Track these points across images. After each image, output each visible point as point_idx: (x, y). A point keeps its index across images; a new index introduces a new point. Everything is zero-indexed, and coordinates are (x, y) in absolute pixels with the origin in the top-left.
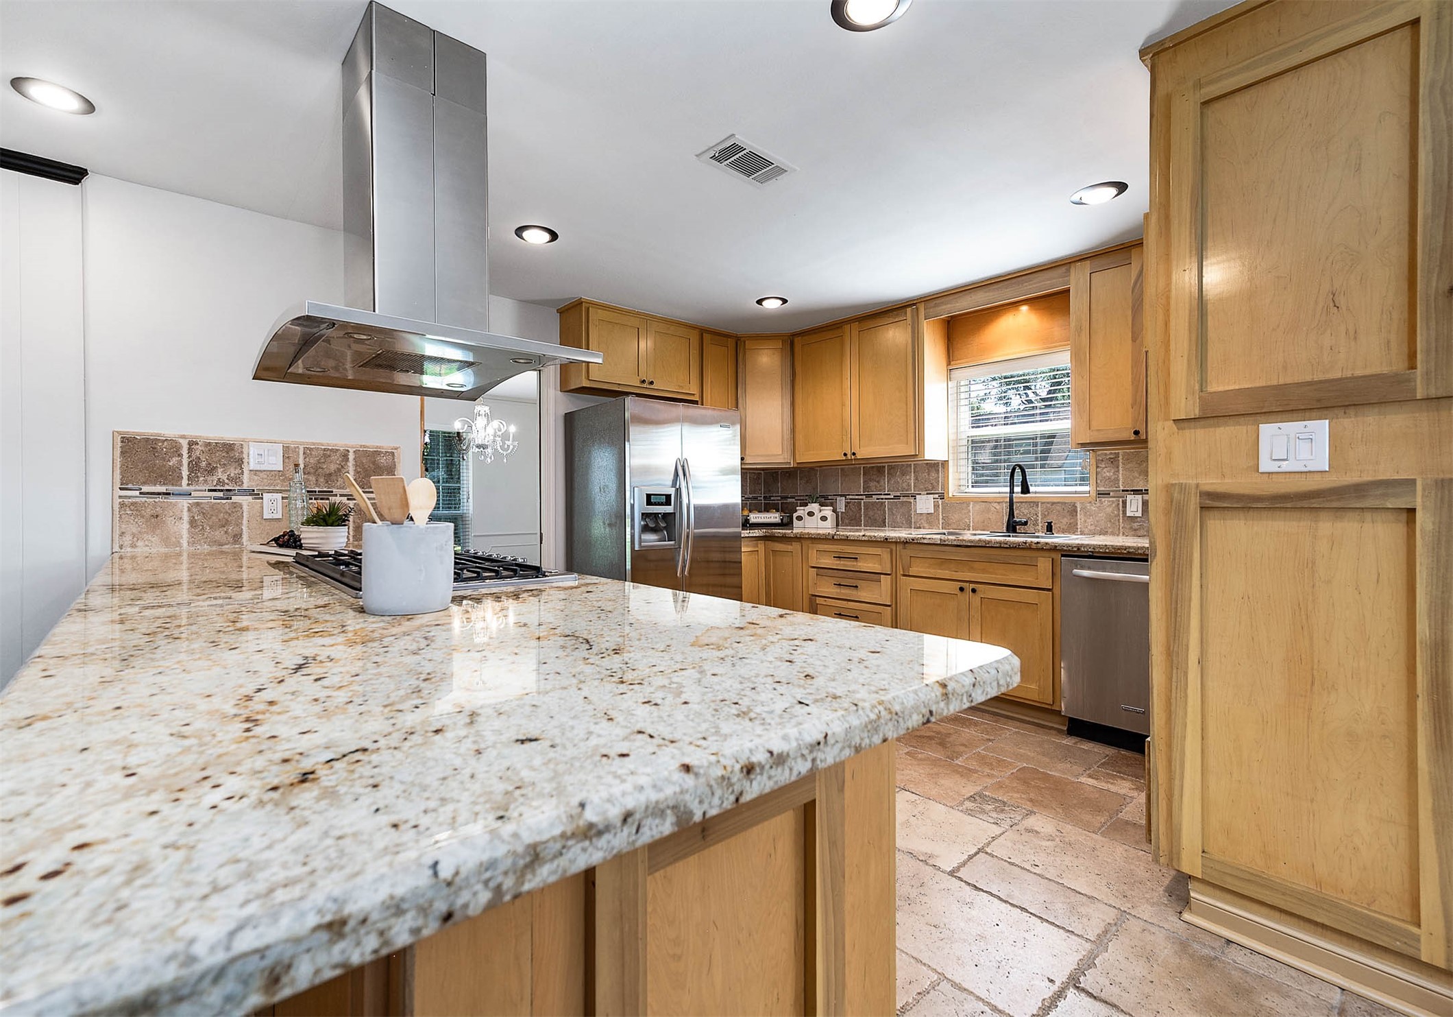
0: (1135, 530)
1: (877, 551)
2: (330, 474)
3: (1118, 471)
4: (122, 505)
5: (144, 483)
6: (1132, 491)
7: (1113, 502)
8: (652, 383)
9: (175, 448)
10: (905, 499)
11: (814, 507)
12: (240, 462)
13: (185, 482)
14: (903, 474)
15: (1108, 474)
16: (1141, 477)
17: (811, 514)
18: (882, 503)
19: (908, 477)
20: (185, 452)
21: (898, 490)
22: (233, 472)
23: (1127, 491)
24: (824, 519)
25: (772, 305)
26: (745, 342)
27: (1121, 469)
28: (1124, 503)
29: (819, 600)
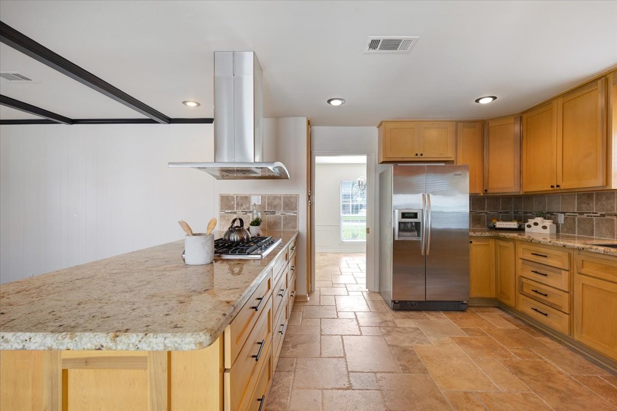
1: (560, 253)
2: (275, 206)
4: (221, 216)
5: (226, 210)
8: (422, 155)
9: (233, 198)
10: (609, 217)
11: (538, 220)
12: (249, 202)
13: (235, 209)
14: (608, 199)
17: (536, 224)
18: (591, 219)
19: (612, 201)
20: (235, 199)
21: (603, 211)
22: (248, 206)
24: (544, 227)
25: (486, 101)
26: (488, 123)
29: (524, 280)
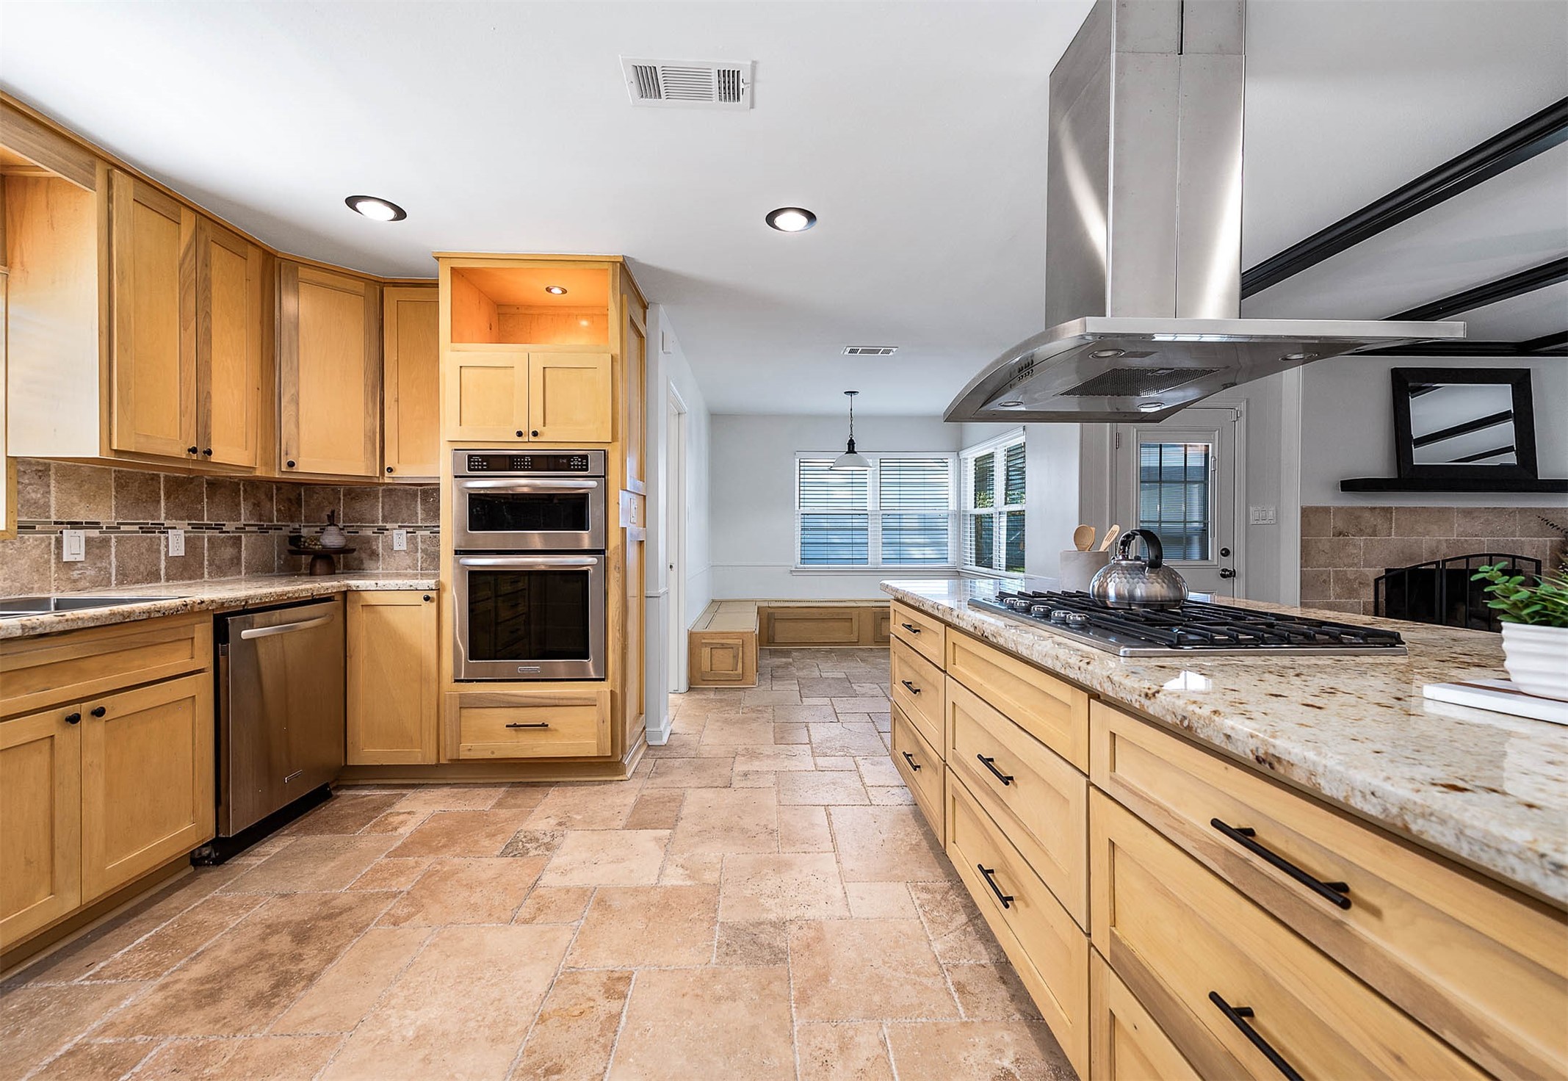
0: (75, 581)
3: (49, 492)
6: (68, 523)
7: (42, 540)
15: (33, 495)
16: (82, 504)
23: (62, 523)
27: (52, 489)
28: (59, 542)
